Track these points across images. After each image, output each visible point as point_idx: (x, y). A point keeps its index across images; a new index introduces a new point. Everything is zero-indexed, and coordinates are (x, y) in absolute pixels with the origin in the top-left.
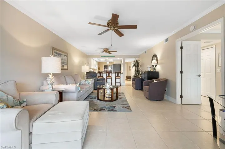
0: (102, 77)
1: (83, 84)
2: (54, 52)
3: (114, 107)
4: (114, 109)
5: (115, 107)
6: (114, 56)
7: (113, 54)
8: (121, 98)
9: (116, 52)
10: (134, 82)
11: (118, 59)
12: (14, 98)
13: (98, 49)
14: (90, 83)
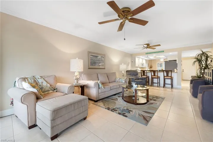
0: (146, 76)
1: (117, 82)
2: (90, 55)
3: (129, 111)
4: (127, 114)
5: (131, 112)
6: (163, 51)
7: (158, 49)
8: (152, 104)
9: (159, 45)
10: (192, 85)
11: (171, 53)
12: (51, 86)
13: (138, 47)
14: (123, 81)
